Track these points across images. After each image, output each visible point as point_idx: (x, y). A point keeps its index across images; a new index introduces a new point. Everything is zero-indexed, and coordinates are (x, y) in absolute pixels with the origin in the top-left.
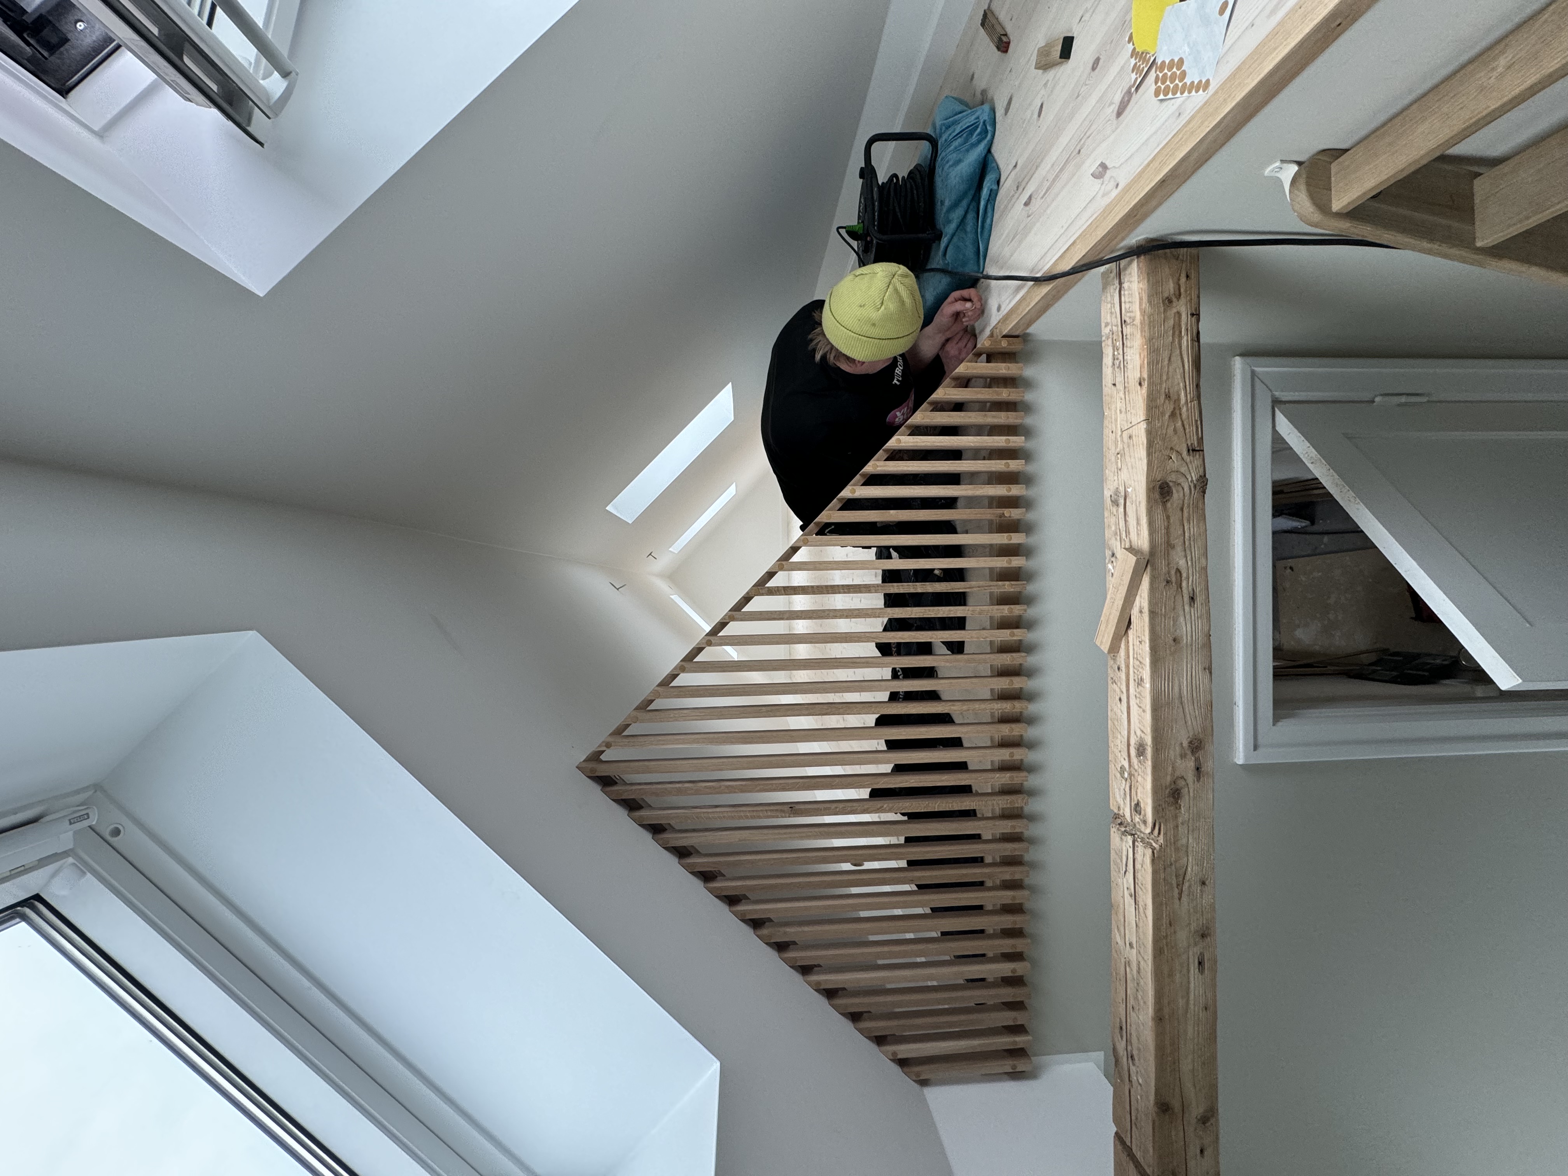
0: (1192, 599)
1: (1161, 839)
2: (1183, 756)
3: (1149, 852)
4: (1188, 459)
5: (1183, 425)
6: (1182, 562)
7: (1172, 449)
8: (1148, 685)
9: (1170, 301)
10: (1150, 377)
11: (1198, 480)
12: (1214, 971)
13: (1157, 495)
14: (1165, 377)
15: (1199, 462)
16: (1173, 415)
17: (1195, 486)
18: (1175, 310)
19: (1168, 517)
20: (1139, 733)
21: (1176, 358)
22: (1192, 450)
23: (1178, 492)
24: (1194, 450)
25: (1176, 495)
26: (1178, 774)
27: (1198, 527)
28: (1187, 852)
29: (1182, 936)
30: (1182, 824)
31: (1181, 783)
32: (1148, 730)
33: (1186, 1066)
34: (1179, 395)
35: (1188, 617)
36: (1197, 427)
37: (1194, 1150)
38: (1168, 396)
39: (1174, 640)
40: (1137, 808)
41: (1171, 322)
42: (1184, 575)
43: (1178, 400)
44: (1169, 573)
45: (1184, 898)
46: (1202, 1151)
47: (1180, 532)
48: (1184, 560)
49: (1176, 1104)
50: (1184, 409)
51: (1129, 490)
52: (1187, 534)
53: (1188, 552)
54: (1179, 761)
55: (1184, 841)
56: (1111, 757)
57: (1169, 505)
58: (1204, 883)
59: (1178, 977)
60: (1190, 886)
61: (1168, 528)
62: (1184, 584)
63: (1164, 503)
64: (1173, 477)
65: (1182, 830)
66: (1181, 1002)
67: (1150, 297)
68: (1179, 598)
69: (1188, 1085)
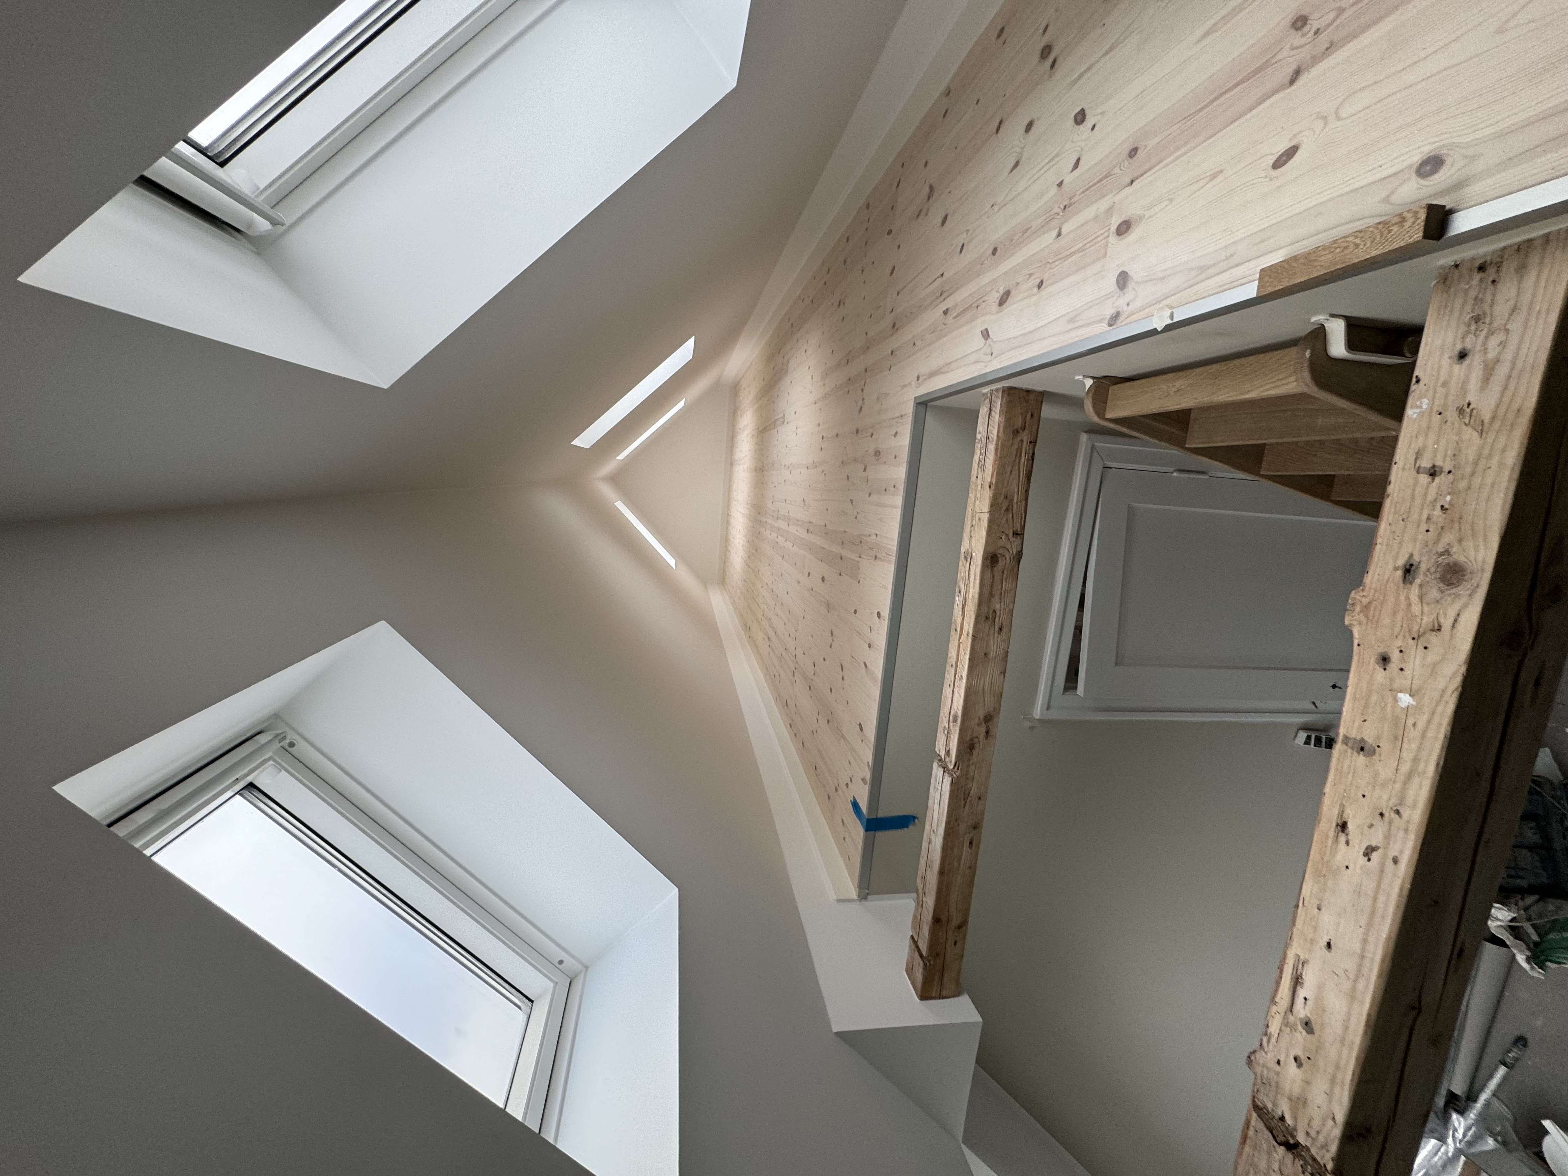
0: (1000, 629)
1: (958, 773)
2: (979, 725)
3: (950, 779)
4: (1012, 539)
5: (1013, 517)
6: (998, 606)
7: (1003, 532)
8: (964, 681)
9: (1018, 432)
10: (997, 482)
11: (1016, 554)
12: (978, 847)
13: (988, 562)
14: (1006, 484)
15: (1020, 542)
16: (1007, 510)
17: (1014, 557)
18: (1019, 439)
19: (993, 577)
20: (956, 708)
21: (1015, 472)
22: (1016, 534)
23: (1002, 561)
24: (1017, 534)
25: (1001, 563)
26: (975, 735)
27: (1012, 584)
28: (973, 780)
29: (962, 827)
30: (973, 764)
31: (976, 740)
32: (960, 708)
33: (953, 898)
34: (1013, 497)
35: (996, 640)
36: (1021, 519)
37: (950, 942)
38: (1006, 497)
39: (985, 654)
40: (948, 753)
41: (1016, 446)
42: (998, 614)
43: (1012, 500)
44: (988, 612)
45: (967, 807)
46: (955, 943)
47: (1000, 587)
48: (999, 605)
49: (944, 918)
50: (1015, 506)
51: (974, 554)
52: (1004, 588)
53: (1003, 600)
54: (977, 727)
55: (972, 774)
56: (940, 719)
57: (995, 569)
58: (980, 798)
59: (956, 850)
60: (971, 800)
61: (992, 584)
62: (997, 619)
63: (992, 567)
64: (1001, 551)
65: (972, 767)
66: (956, 864)
67: (1005, 428)
68: (992, 628)
69: (953, 909)
